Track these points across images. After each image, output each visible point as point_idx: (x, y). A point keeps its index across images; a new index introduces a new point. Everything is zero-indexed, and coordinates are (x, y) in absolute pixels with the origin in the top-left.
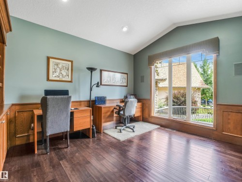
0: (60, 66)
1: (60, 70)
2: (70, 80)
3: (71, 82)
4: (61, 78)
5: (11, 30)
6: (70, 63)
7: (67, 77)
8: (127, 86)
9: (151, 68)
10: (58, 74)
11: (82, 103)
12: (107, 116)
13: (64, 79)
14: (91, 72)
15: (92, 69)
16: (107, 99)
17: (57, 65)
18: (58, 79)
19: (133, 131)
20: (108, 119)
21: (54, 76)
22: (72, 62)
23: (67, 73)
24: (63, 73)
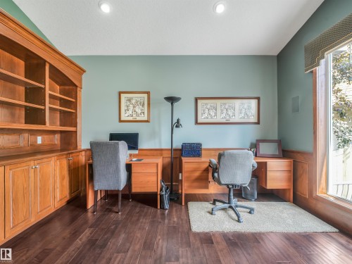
0: (133, 101)
1: (134, 107)
2: (146, 119)
3: (147, 121)
4: (135, 117)
5: (84, 71)
6: (146, 95)
7: (142, 115)
8: (258, 123)
9: (313, 74)
10: (131, 113)
11: (164, 152)
12: (193, 178)
13: (138, 119)
14: (172, 104)
15: (172, 100)
16: (203, 147)
17: (129, 100)
18: (131, 119)
19: (239, 221)
20: (196, 184)
21: (126, 115)
22: (148, 93)
23: (142, 110)
24: (137, 111)
